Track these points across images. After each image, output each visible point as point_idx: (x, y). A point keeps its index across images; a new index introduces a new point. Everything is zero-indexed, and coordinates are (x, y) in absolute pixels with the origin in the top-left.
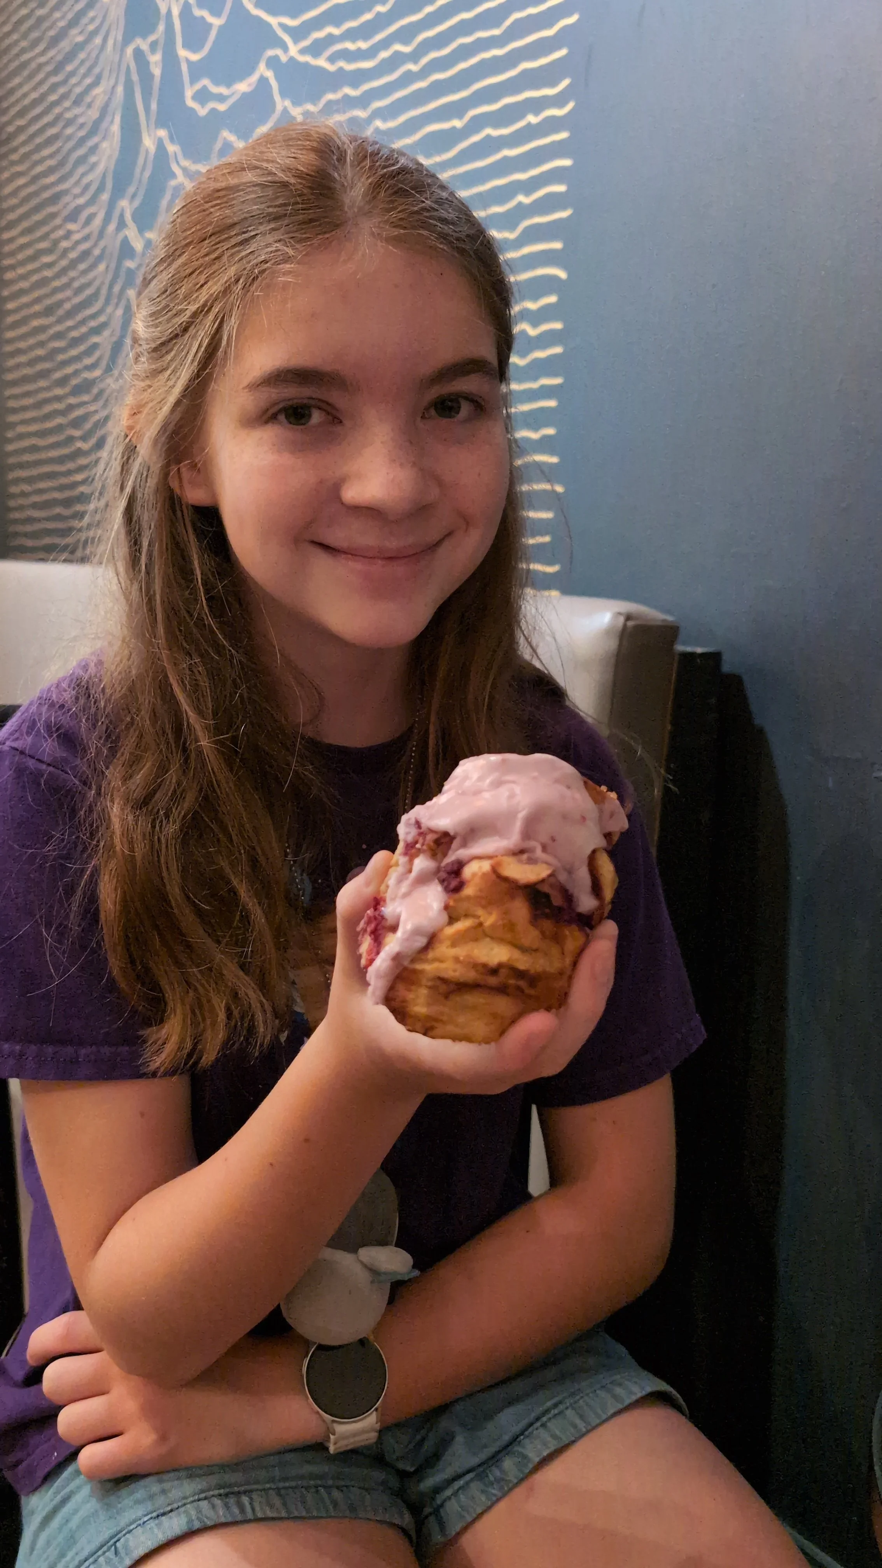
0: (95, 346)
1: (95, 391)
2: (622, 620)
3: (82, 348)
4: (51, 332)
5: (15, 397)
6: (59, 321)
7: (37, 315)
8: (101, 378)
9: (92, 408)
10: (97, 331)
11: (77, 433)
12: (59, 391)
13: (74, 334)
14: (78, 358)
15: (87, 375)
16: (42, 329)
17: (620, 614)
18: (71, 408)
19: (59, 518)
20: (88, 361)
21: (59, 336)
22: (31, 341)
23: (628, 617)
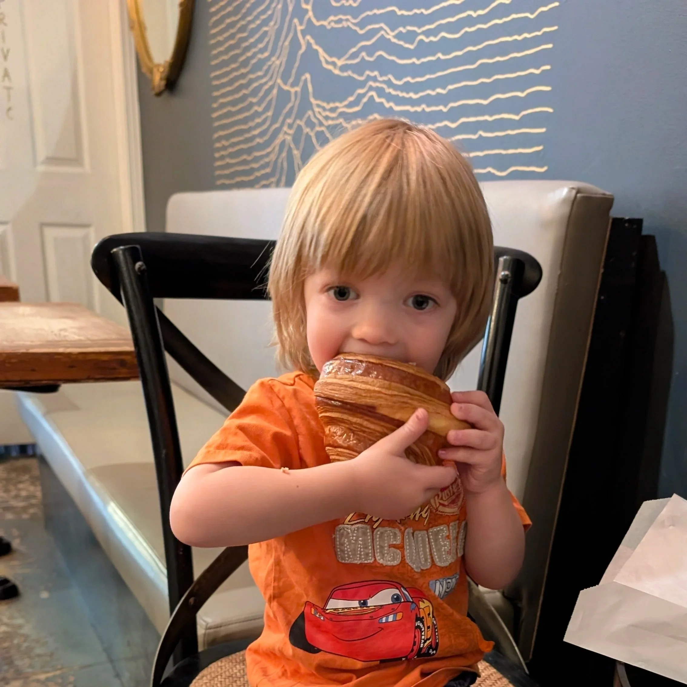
0: (266, 33)
1: (265, 68)
2: (574, 192)
3: (257, 36)
4: (239, 26)
5: (217, 78)
6: (243, 18)
7: (229, 15)
8: (268, 59)
9: (264, 80)
10: (265, 23)
11: (254, 100)
12: (243, 71)
13: (253, 26)
14: (254, 45)
15: (260, 56)
16: (232, 25)
17: (573, 188)
18: (251, 81)
19: (245, 162)
20: (261, 46)
21: (243, 29)
22: (226, 35)
23: (578, 191)
